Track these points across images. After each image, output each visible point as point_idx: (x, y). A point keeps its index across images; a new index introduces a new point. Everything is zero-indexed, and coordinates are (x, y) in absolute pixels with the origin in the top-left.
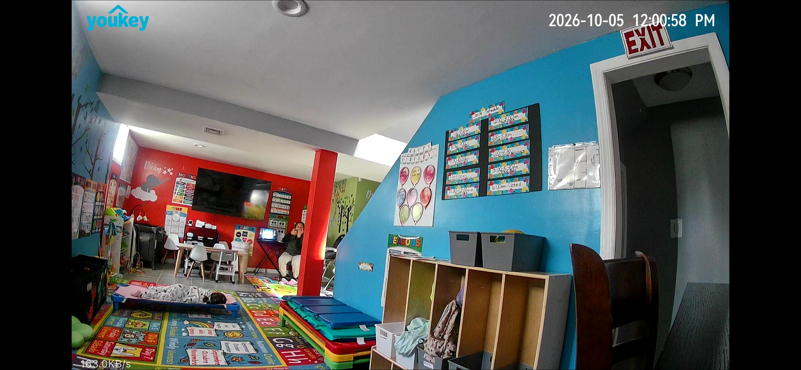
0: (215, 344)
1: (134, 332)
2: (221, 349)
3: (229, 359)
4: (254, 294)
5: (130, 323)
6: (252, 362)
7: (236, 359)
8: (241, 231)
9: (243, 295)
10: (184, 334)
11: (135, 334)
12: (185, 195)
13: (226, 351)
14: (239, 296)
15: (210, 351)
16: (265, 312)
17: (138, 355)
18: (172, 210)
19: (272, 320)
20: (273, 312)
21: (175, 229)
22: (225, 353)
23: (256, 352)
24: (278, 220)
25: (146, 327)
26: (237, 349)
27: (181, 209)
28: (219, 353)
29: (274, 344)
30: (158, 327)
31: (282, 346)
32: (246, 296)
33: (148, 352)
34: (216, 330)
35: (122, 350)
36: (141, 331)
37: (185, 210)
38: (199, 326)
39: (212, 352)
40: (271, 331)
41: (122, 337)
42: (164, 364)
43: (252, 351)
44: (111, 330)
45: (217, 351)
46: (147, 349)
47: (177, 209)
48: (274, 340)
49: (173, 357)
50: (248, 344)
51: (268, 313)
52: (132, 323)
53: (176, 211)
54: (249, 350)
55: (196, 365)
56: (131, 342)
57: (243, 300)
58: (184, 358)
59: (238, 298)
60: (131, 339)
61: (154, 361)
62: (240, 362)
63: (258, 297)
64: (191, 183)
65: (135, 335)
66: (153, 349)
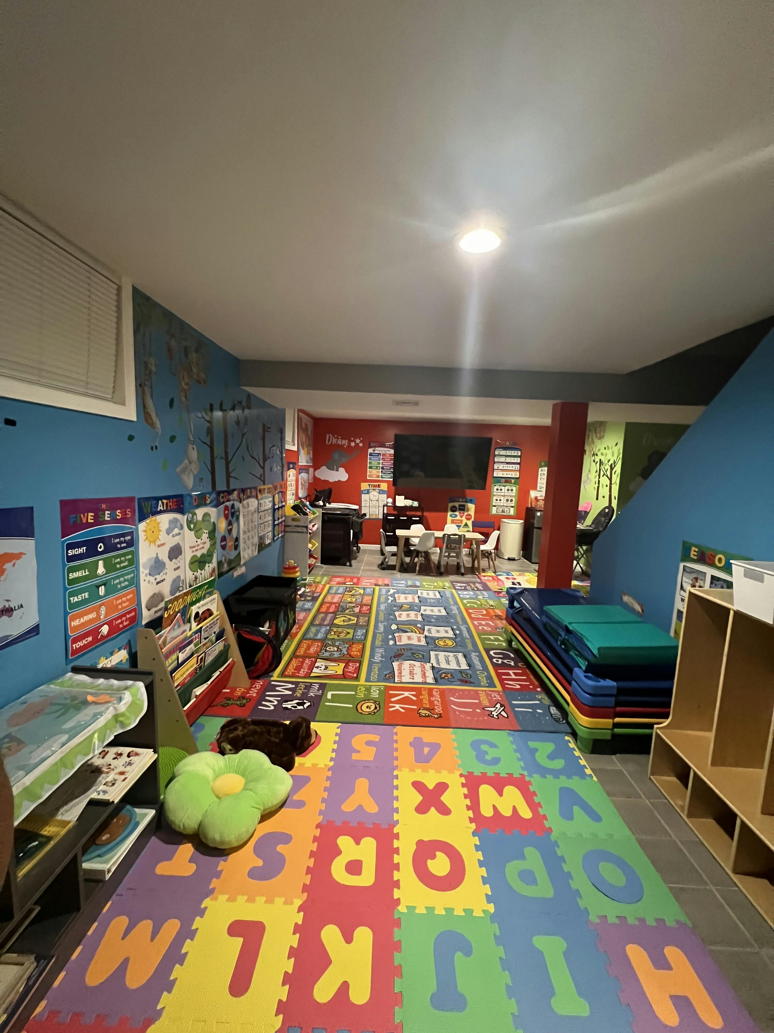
0: (424, 655)
1: (337, 644)
2: (430, 662)
3: (437, 676)
4: (473, 586)
5: (333, 633)
6: (462, 681)
7: (445, 676)
8: (457, 504)
9: (459, 588)
10: (391, 642)
11: (338, 646)
12: (382, 468)
13: (435, 665)
14: (455, 589)
15: (418, 664)
16: (485, 612)
17: (340, 672)
18: (369, 488)
19: (492, 624)
20: (494, 612)
21: (374, 509)
22: (434, 667)
23: (468, 668)
24: (504, 486)
25: (350, 636)
26: (448, 662)
27: (379, 486)
28: (428, 666)
29: (491, 658)
30: (362, 635)
31: (500, 661)
32: (463, 588)
33: (351, 668)
34: (426, 637)
35: (323, 667)
36: (344, 641)
37: (384, 486)
38: (408, 630)
39: (420, 665)
40: (489, 639)
41: (323, 651)
42: (368, 682)
43: (464, 666)
44: (312, 643)
45: (425, 665)
46: (350, 664)
47: (375, 486)
48: (492, 653)
49: (377, 673)
50: (460, 656)
51: (488, 614)
52: (335, 632)
53: (373, 488)
54: (461, 665)
55: (401, 683)
56: (334, 656)
57: (459, 595)
58: (389, 674)
59: (454, 591)
60: (333, 653)
61: (357, 678)
62: (450, 680)
63: (478, 590)
64: (388, 452)
65: (338, 648)
66: (357, 663)
